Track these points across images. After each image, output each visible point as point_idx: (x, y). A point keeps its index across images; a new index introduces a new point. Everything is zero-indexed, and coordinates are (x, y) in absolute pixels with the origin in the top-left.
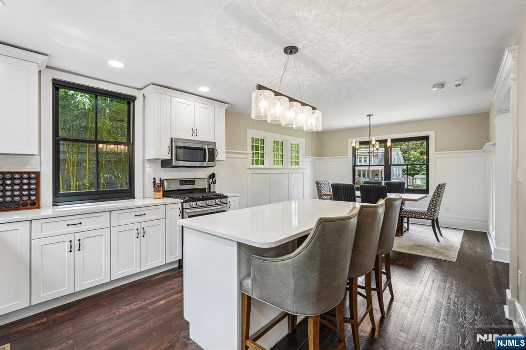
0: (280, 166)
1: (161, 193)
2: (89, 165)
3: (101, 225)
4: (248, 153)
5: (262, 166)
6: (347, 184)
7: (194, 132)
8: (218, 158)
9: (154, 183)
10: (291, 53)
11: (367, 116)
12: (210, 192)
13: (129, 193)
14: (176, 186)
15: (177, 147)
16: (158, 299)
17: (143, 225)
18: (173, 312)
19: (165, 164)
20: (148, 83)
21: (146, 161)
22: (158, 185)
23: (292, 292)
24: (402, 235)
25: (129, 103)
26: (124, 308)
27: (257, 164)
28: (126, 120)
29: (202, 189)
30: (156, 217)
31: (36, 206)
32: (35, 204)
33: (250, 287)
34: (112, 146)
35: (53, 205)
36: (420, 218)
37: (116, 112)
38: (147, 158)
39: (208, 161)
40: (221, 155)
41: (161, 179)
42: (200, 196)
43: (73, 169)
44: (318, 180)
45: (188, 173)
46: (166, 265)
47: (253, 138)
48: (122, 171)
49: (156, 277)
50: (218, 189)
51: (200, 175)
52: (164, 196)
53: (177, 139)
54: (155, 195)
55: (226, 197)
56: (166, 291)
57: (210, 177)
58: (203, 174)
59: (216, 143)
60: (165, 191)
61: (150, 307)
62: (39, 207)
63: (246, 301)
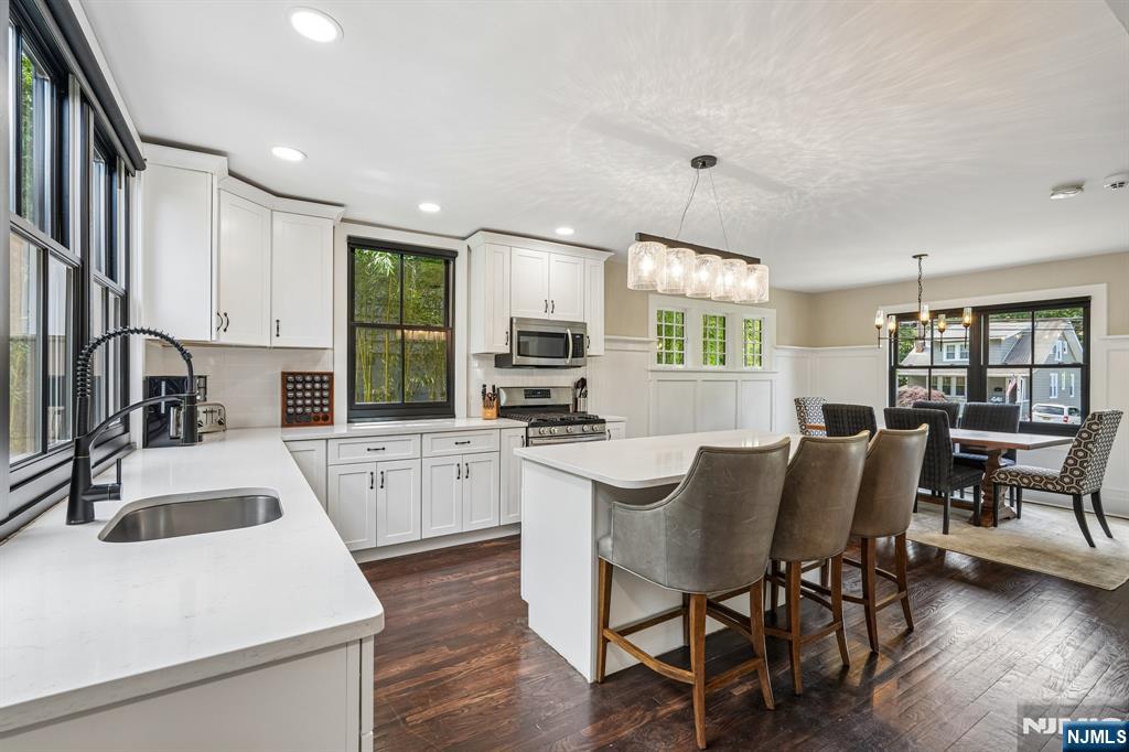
0: (719, 367)
1: (495, 410)
2: (389, 362)
3: (410, 454)
4: (650, 342)
5: (680, 367)
6: (856, 406)
7: (549, 306)
8: (589, 352)
9: (484, 392)
10: (704, 165)
11: (915, 257)
12: (576, 411)
13: (445, 409)
14: (521, 400)
15: (521, 333)
16: (487, 574)
17: (467, 459)
18: (506, 592)
19: (502, 361)
20: (476, 228)
21: (472, 358)
22: (490, 397)
23: (664, 555)
24: (995, 525)
25: (447, 263)
26: (440, 579)
27: (669, 361)
28: (443, 285)
29: (563, 406)
30: (485, 448)
31: (329, 421)
32: (327, 419)
33: (610, 549)
34: (421, 332)
35: (348, 422)
36: (1042, 490)
37: (428, 274)
38: (474, 351)
39: (573, 357)
40: (596, 345)
41: (494, 387)
42: (557, 417)
43: (367, 369)
44: (800, 396)
45: (539, 378)
46: (500, 528)
47: (660, 312)
48: (436, 373)
49: (486, 545)
50: (591, 406)
51: (560, 381)
52: (499, 416)
53: (521, 320)
54: (485, 414)
55: (603, 421)
56: (499, 565)
57: (577, 386)
58: (566, 379)
59: (585, 324)
60: (502, 408)
61: (475, 582)
62: (332, 423)
63: (604, 570)
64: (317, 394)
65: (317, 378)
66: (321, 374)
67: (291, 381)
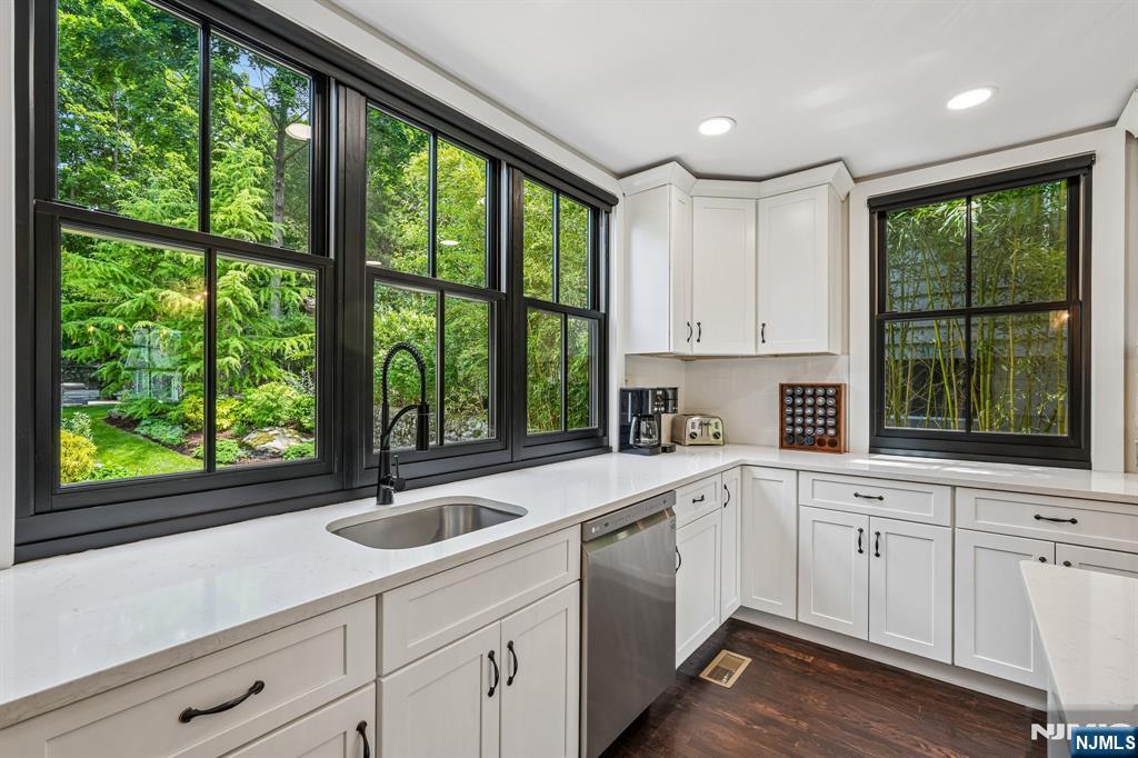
64: (820, 412)
65: (820, 391)
66: (825, 387)
67: (793, 397)
